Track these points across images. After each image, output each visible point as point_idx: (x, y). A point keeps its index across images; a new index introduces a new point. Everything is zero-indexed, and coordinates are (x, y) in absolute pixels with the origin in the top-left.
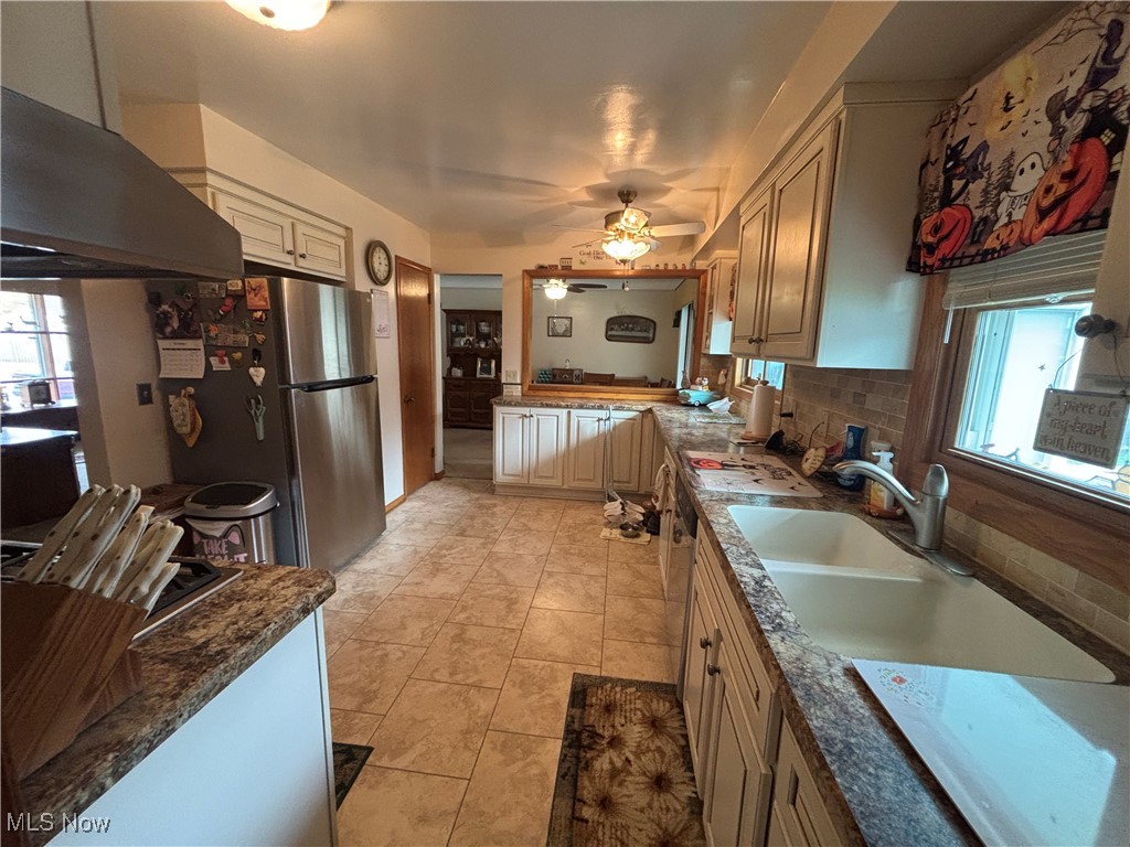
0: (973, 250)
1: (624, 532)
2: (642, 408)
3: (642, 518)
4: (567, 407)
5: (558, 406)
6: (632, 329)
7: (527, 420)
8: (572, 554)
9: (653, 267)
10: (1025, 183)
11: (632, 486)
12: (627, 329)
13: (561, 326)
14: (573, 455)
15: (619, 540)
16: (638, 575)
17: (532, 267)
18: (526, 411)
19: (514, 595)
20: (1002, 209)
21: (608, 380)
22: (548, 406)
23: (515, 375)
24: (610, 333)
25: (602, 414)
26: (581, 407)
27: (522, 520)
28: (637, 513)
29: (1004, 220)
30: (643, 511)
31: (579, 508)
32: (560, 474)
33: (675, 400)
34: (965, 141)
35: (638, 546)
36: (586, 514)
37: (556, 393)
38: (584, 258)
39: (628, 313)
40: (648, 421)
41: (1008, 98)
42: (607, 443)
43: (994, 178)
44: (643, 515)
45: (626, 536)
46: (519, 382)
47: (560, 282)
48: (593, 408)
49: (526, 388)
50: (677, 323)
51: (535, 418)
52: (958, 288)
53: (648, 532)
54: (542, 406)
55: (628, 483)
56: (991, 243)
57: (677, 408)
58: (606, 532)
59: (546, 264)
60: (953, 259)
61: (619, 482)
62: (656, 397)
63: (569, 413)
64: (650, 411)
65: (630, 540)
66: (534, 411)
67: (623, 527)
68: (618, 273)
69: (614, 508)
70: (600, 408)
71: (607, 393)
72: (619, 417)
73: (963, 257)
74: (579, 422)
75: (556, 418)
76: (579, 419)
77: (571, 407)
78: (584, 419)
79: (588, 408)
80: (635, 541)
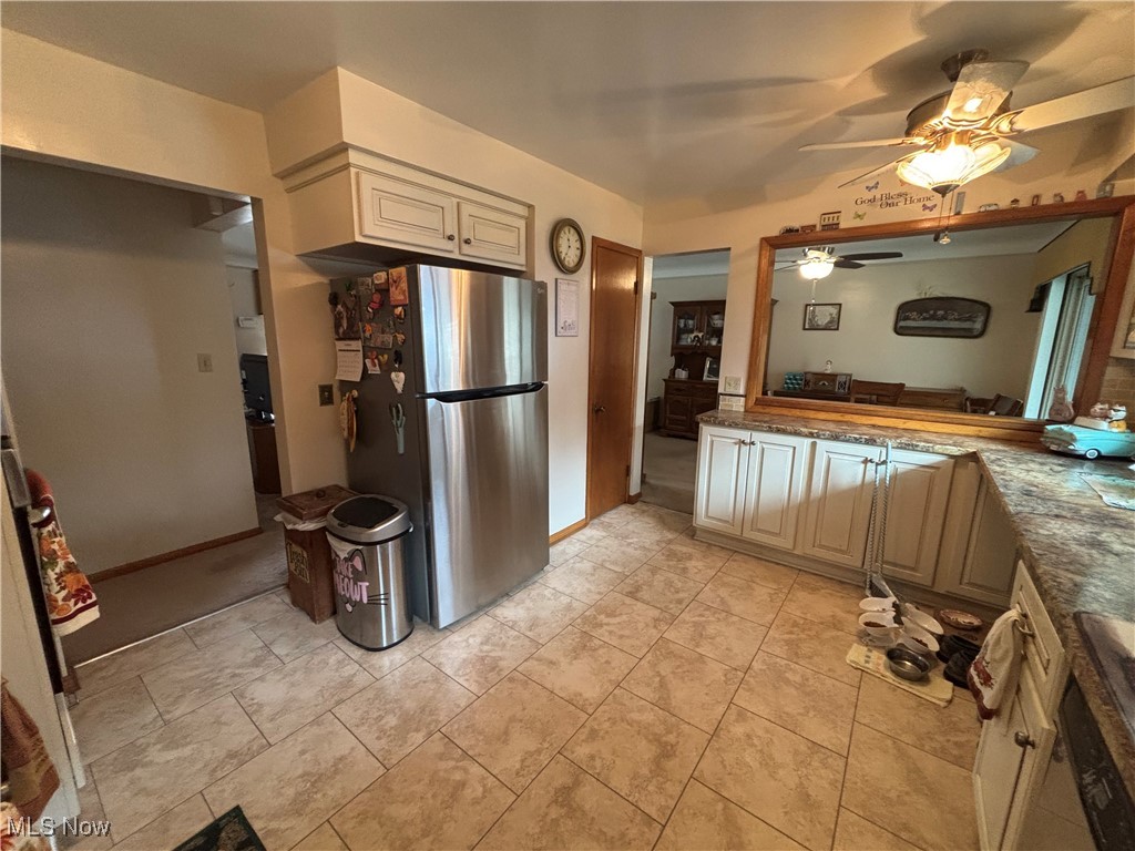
2: (955, 451)
3: (934, 646)
4: (811, 435)
5: (797, 434)
6: (944, 318)
7: (745, 449)
8: (788, 682)
9: (1004, 203)
11: (922, 577)
12: (933, 318)
13: (824, 315)
14: (815, 509)
15: (882, 679)
16: (914, 775)
17: (775, 232)
18: (745, 435)
19: (671, 738)
21: (891, 396)
22: (779, 431)
23: (737, 381)
24: (902, 324)
25: (873, 452)
26: (835, 438)
28: (927, 629)
30: (939, 630)
31: (814, 590)
32: (791, 531)
33: (1032, 440)
35: (923, 704)
37: (797, 413)
39: (937, 293)
40: (967, 475)
42: (877, 502)
44: (940, 638)
45: (897, 674)
46: (742, 392)
47: (824, 255)
48: (857, 441)
49: (751, 403)
50: (1038, 304)
51: (759, 446)
53: (948, 677)
54: (770, 430)
55: (913, 569)
58: (857, 653)
59: (796, 225)
61: (895, 565)
62: (986, 431)
63: (814, 444)
64: (974, 457)
65: (905, 685)
66: (758, 436)
67: (894, 655)
68: (927, 225)
69: (879, 609)
70: (871, 442)
71: (887, 418)
72: (904, 460)
74: (829, 460)
75: (792, 450)
76: (831, 455)
77: (818, 437)
78: (840, 457)
79: (847, 441)
80: (917, 689)
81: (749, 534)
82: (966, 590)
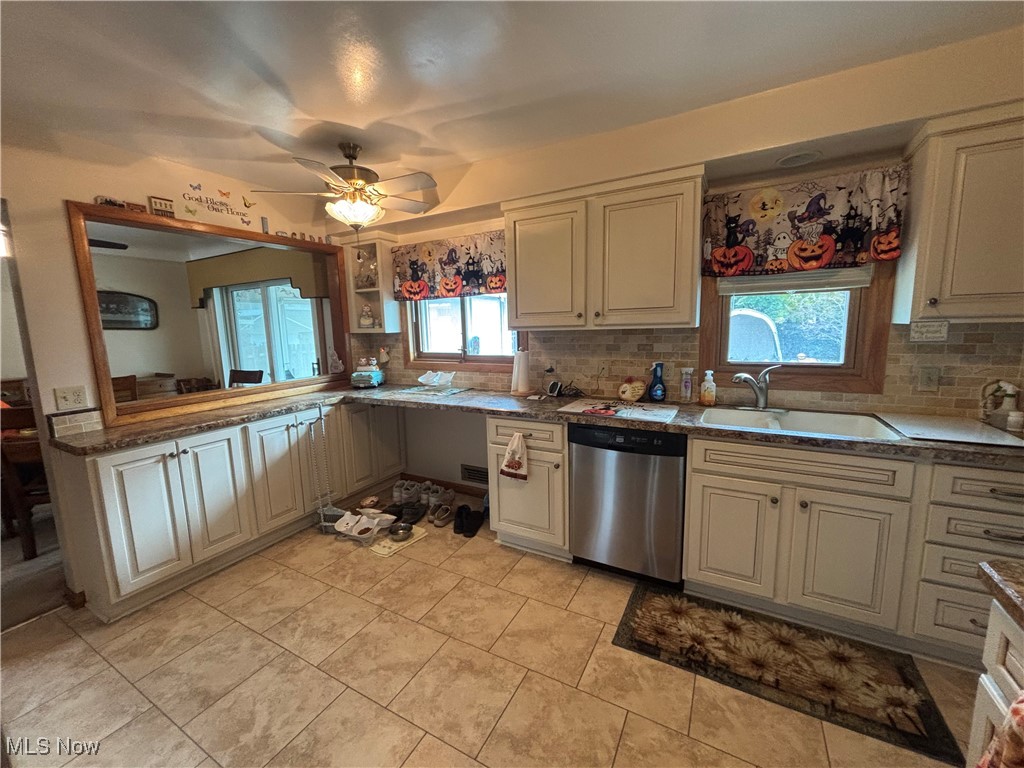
0: (760, 269)
2: (335, 401)
3: (392, 517)
4: (242, 421)
5: (229, 424)
7: (172, 464)
9: (289, 235)
12: (107, 311)
14: (255, 492)
15: (403, 548)
17: (87, 198)
18: (168, 447)
20: (771, 251)
22: (211, 428)
23: (78, 393)
25: (290, 419)
26: (264, 416)
28: (380, 514)
29: (771, 258)
30: (379, 510)
32: (245, 523)
34: (739, 216)
35: (425, 540)
39: (103, 286)
41: (764, 204)
43: (762, 238)
45: (403, 540)
46: (90, 404)
48: (280, 414)
49: (112, 414)
50: (203, 304)
51: (190, 453)
52: (723, 285)
53: (412, 523)
54: (201, 430)
56: (768, 266)
58: (380, 550)
60: (749, 271)
63: (245, 431)
65: (411, 541)
66: (185, 443)
70: (289, 411)
73: (754, 271)
74: (262, 439)
75: (226, 443)
76: (264, 433)
77: (249, 420)
78: (269, 432)
79: (273, 416)
81: (202, 555)
82: (358, 486)
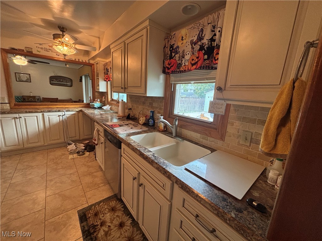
0: (178, 70)
1: (78, 154)
2: (77, 110)
3: (84, 148)
4: (42, 112)
5: (37, 112)
6: (62, 81)
7: (17, 120)
9: (74, 59)
10: (187, 57)
11: (77, 138)
12: (60, 81)
13: (24, 77)
14: (48, 131)
15: (77, 158)
16: (89, 167)
17: (7, 48)
20: (183, 62)
21: (55, 101)
22: (30, 112)
24: (52, 82)
25: (60, 113)
26: (49, 111)
27: (25, 164)
28: (82, 146)
29: (183, 64)
30: (83, 145)
31: (54, 151)
32: (42, 139)
33: (88, 106)
34: (174, 44)
35: (85, 157)
36: (59, 153)
37: (33, 107)
38: (39, 50)
39: (59, 75)
40: (81, 114)
41: (182, 38)
42: (64, 124)
43: (181, 55)
44: (84, 146)
46: (7, 102)
48: (56, 111)
49: (12, 105)
50: (81, 81)
51: (23, 118)
53: (87, 152)
54: (26, 112)
55: (75, 137)
56: (181, 69)
57: (90, 109)
58: (71, 157)
59: (16, 48)
60: (174, 71)
61: (72, 137)
62: (81, 106)
63: (43, 114)
64: (81, 111)
65: (82, 156)
66: (21, 115)
67: (78, 153)
68: (56, 59)
69: (72, 147)
70: (59, 111)
71: (60, 106)
72: (68, 114)
73: (176, 71)
74: (49, 118)
75: (36, 117)
76: (49, 116)
77: (44, 112)
78: (52, 116)
79: (53, 112)
80: (84, 156)
82: (86, 137)
